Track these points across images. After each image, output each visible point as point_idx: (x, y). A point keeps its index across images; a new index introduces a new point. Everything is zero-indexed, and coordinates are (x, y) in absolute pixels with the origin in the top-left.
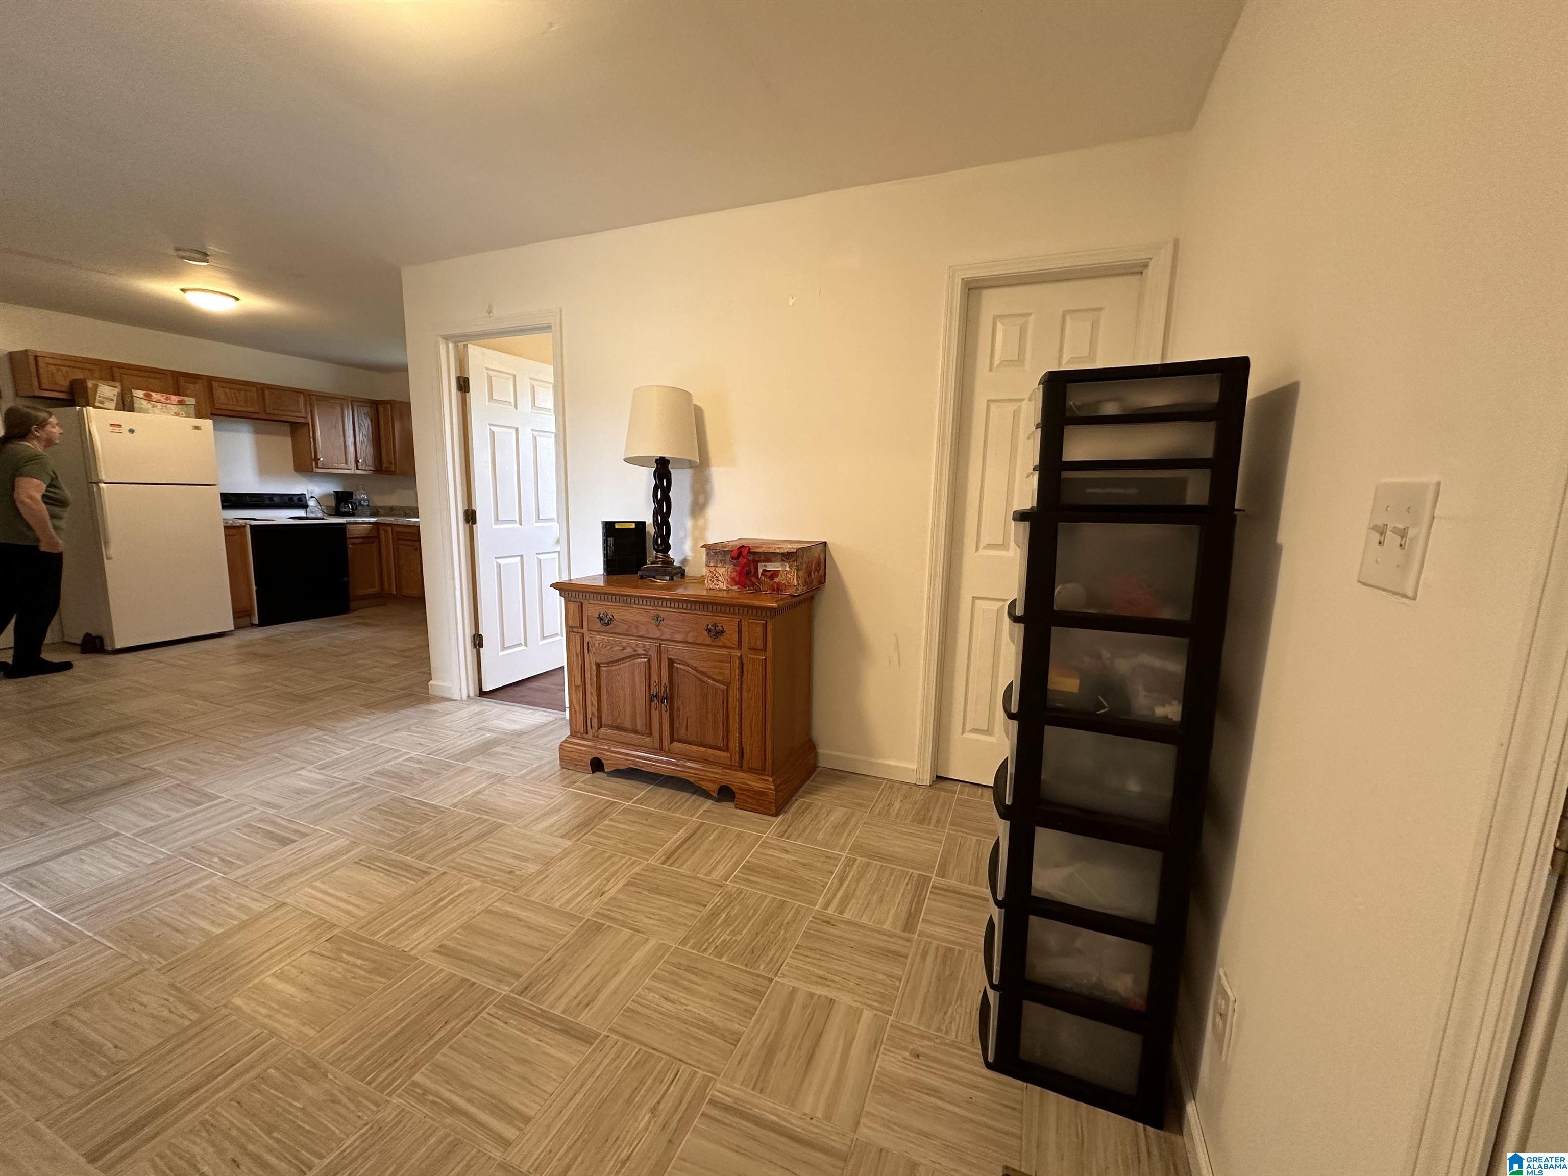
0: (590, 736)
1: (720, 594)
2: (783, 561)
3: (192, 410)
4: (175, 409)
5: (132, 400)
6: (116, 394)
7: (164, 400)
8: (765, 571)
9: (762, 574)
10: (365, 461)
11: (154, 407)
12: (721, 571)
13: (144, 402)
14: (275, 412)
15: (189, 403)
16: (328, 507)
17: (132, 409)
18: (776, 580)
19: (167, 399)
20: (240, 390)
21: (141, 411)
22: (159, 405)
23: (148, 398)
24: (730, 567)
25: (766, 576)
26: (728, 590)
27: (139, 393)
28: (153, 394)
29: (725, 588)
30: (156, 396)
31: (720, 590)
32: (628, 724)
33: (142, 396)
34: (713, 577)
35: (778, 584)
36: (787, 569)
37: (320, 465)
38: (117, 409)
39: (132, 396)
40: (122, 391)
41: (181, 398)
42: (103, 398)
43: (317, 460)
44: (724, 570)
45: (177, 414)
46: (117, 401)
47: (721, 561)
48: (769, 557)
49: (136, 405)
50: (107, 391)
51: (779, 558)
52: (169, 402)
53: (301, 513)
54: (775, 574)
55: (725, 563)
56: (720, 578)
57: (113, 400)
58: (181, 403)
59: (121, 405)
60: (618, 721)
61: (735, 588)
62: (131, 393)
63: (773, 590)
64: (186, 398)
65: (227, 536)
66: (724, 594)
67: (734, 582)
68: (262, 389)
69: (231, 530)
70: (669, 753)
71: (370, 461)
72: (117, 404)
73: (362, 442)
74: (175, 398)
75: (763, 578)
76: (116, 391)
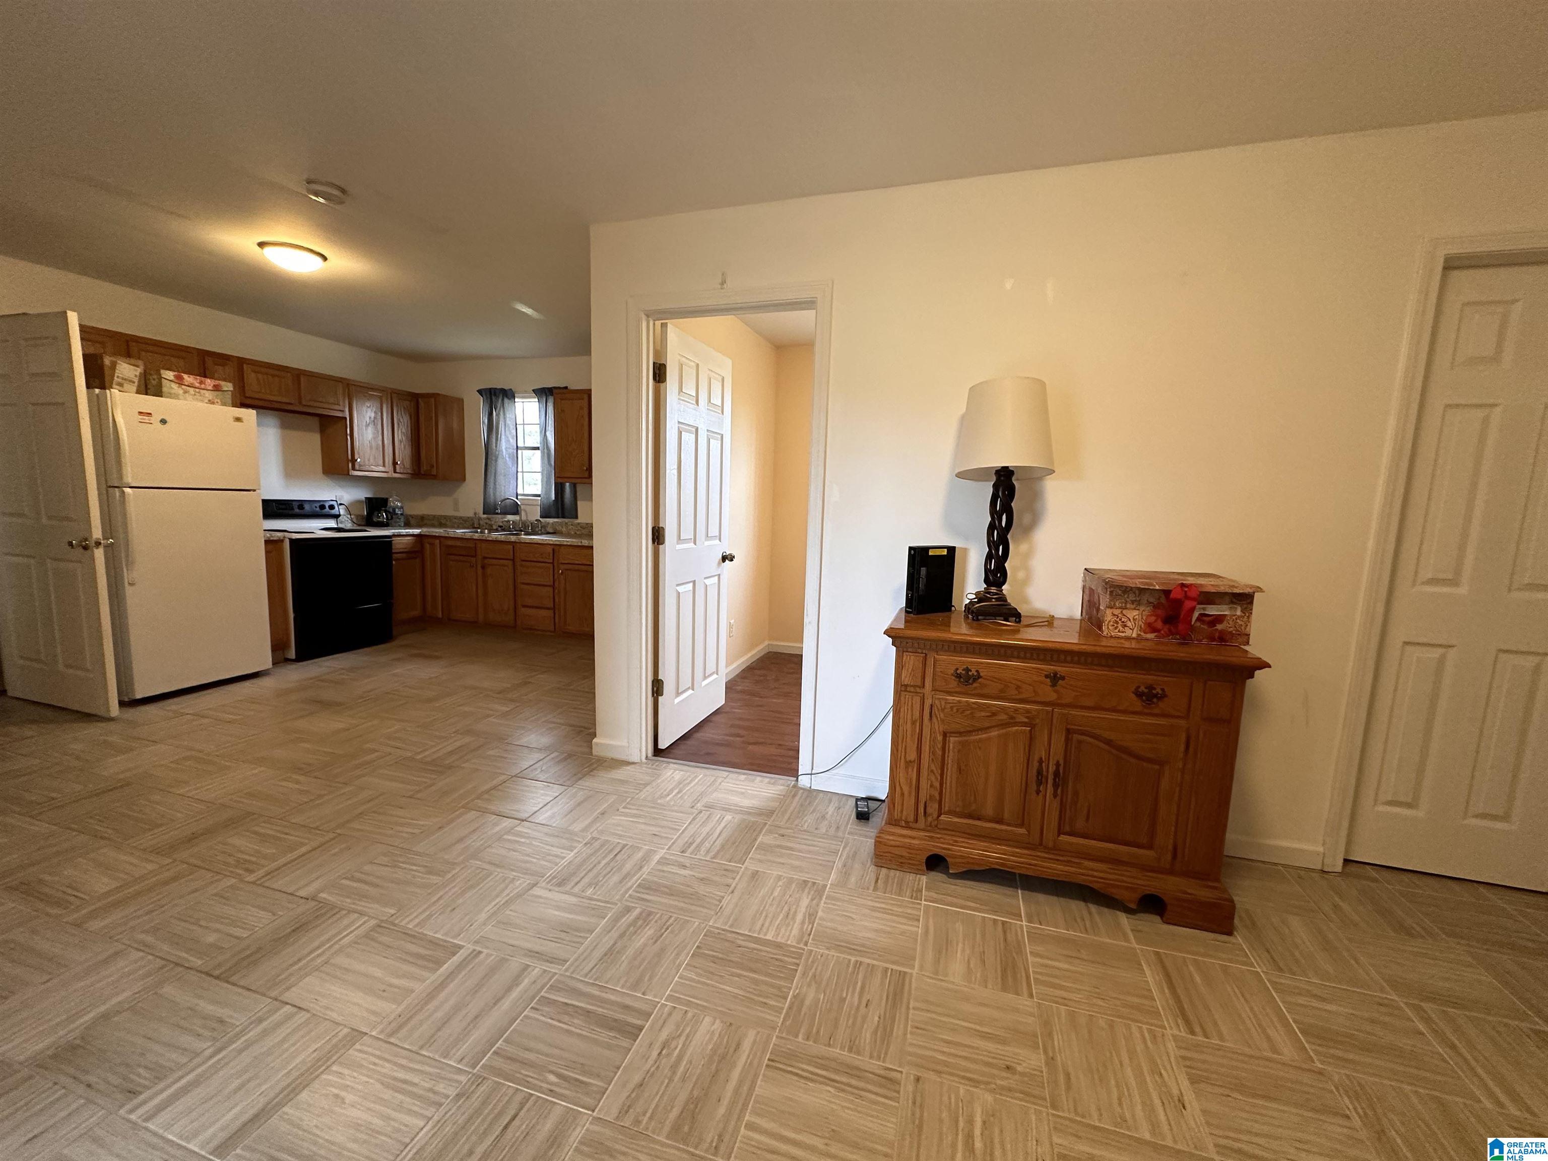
0: (921, 823)
1: (1127, 644)
2: (1232, 602)
3: (229, 396)
4: (209, 395)
5: (161, 384)
6: (138, 374)
7: (197, 385)
8: (1202, 615)
9: (1198, 619)
10: (402, 463)
11: (185, 392)
12: (1132, 614)
13: (174, 386)
14: (311, 403)
15: (226, 389)
16: (357, 516)
17: (159, 393)
18: (1219, 627)
19: (201, 383)
20: (273, 376)
21: (171, 396)
22: (191, 390)
23: (179, 380)
24: (1146, 610)
25: (1203, 622)
26: (1139, 639)
27: (169, 375)
28: (185, 376)
29: (1134, 635)
30: (188, 379)
31: (1128, 638)
32: (989, 811)
33: (172, 378)
34: (1117, 623)
35: (1222, 632)
36: (1239, 613)
37: (357, 467)
38: (138, 392)
39: (160, 378)
40: (145, 371)
41: (217, 382)
42: (123, 379)
43: (354, 461)
44: (1136, 613)
45: (211, 402)
46: (139, 382)
47: (1133, 602)
48: (1210, 598)
49: (165, 389)
50: (127, 370)
51: (1227, 599)
52: (203, 386)
53: (332, 523)
54: (1219, 619)
55: (1139, 604)
56: (1129, 624)
57: (134, 382)
58: (217, 388)
59: (143, 387)
60: (973, 807)
61: (1151, 636)
62: (160, 375)
63: (1212, 639)
64: (222, 383)
65: (267, 552)
66: (1134, 645)
67: (1151, 628)
68: (298, 375)
69: (272, 545)
70: (1056, 849)
71: (408, 463)
72: (139, 386)
73: (401, 442)
74: (209, 383)
75: (1198, 624)
76: (139, 371)
